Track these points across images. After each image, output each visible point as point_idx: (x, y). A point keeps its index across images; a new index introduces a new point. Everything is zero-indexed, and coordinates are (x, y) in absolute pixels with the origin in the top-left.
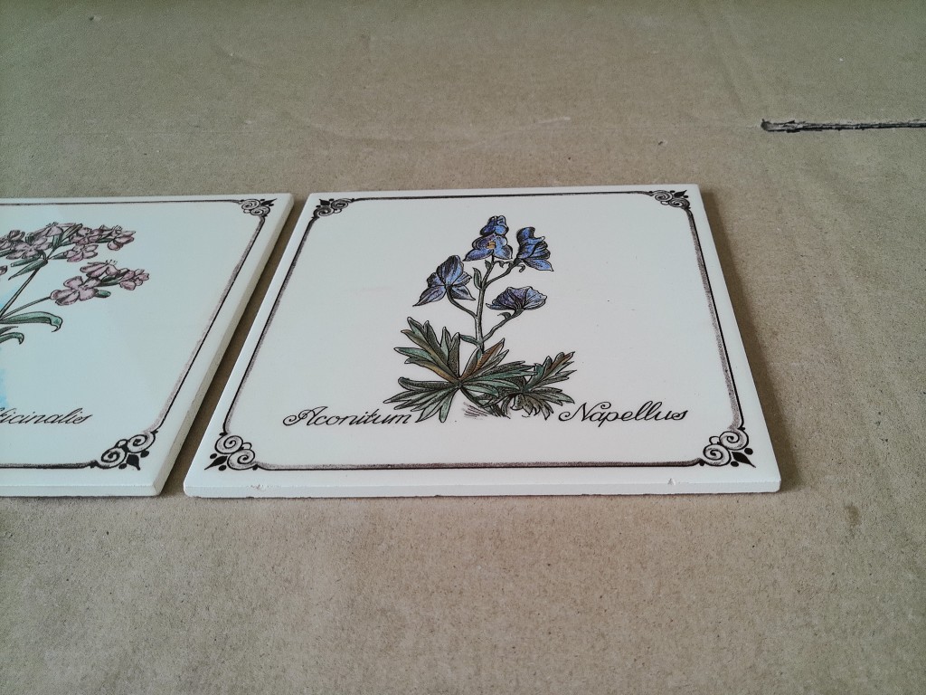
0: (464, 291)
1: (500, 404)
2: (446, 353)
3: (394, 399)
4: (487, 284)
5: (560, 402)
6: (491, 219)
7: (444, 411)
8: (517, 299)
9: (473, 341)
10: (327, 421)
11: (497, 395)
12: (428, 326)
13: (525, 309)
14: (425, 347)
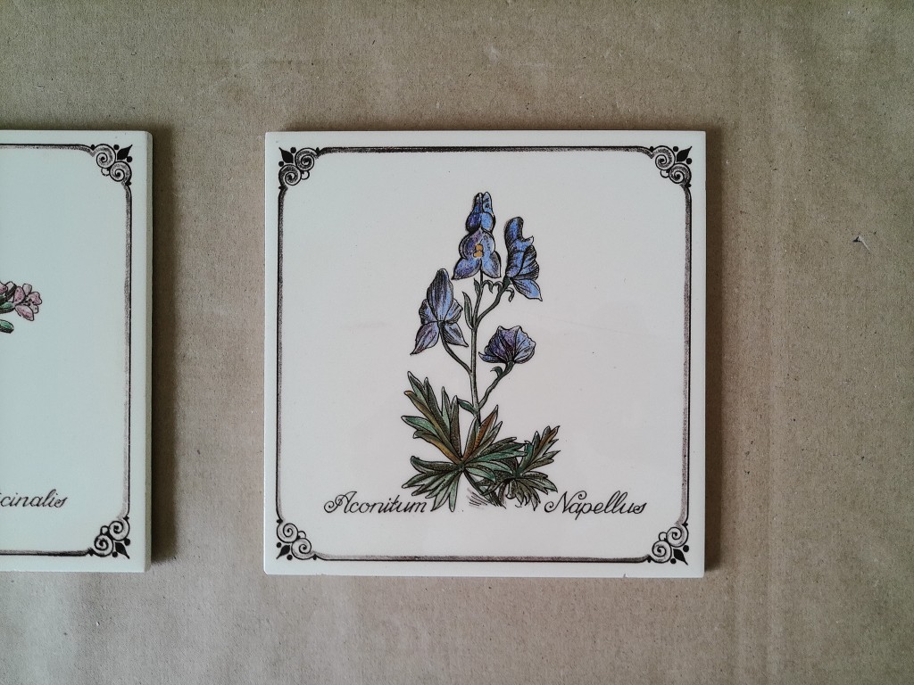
0: (455, 331)
1: (497, 491)
2: (448, 424)
3: (411, 484)
4: (478, 320)
5: (545, 490)
6: (475, 200)
7: (452, 499)
8: (508, 347)
9: (469, 408)
10: (360, 509)
11: (494, 480)
12: (428, 385)
13: (515, 362)
14: (428, 415)
